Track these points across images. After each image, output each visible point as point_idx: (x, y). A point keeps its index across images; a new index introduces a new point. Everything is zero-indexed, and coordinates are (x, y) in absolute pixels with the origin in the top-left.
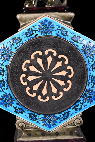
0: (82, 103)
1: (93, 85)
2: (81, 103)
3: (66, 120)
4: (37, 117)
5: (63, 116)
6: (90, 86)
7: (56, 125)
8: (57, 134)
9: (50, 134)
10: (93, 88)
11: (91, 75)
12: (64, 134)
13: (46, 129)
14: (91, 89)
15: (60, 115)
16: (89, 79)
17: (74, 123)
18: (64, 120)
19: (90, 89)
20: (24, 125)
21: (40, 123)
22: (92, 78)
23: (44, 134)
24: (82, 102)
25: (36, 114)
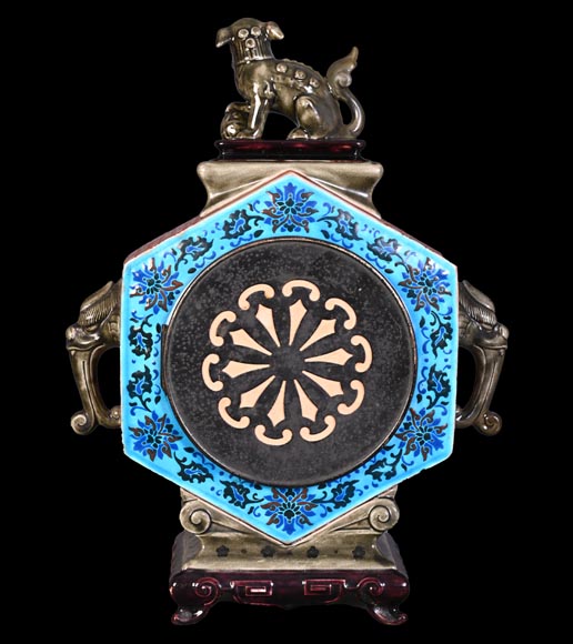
0: (398, 457)
1: (433, 398)
2: (392, 455)
3: (342, 510)
4: (250, 496)
5: (335, 495)
6: (425, 402)
7: (310, 524)
8: (313, 553)
9: (288, 554)
10: (433, 408)
11: (429, 365)
12: (335, 553)
13: (276, 534)
14: (428, 412)
15: (325, 493)
16: (420, 378)
17: (368, 519)
18: (337, 507)
19: (422, 412)
20: (208, 520)
21: (259, 515)
22: (430, 375)
23: (270, 550)
24: (396, 453)
25: (246, 486)
